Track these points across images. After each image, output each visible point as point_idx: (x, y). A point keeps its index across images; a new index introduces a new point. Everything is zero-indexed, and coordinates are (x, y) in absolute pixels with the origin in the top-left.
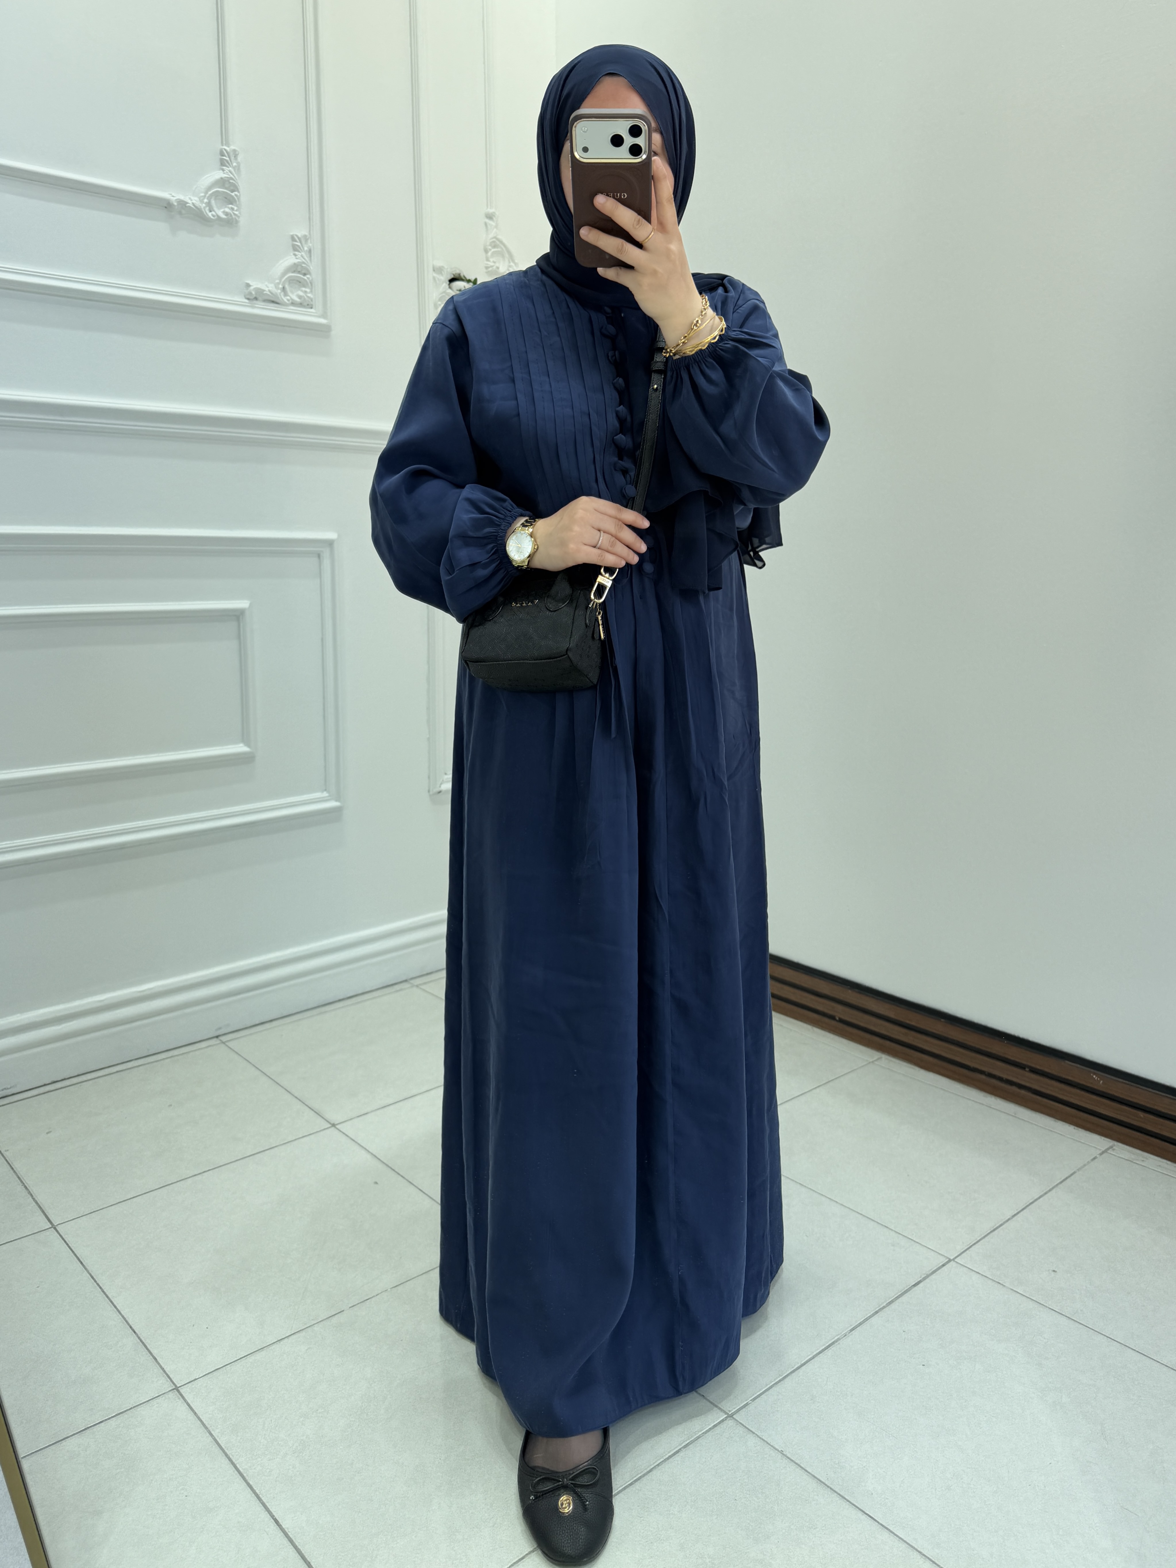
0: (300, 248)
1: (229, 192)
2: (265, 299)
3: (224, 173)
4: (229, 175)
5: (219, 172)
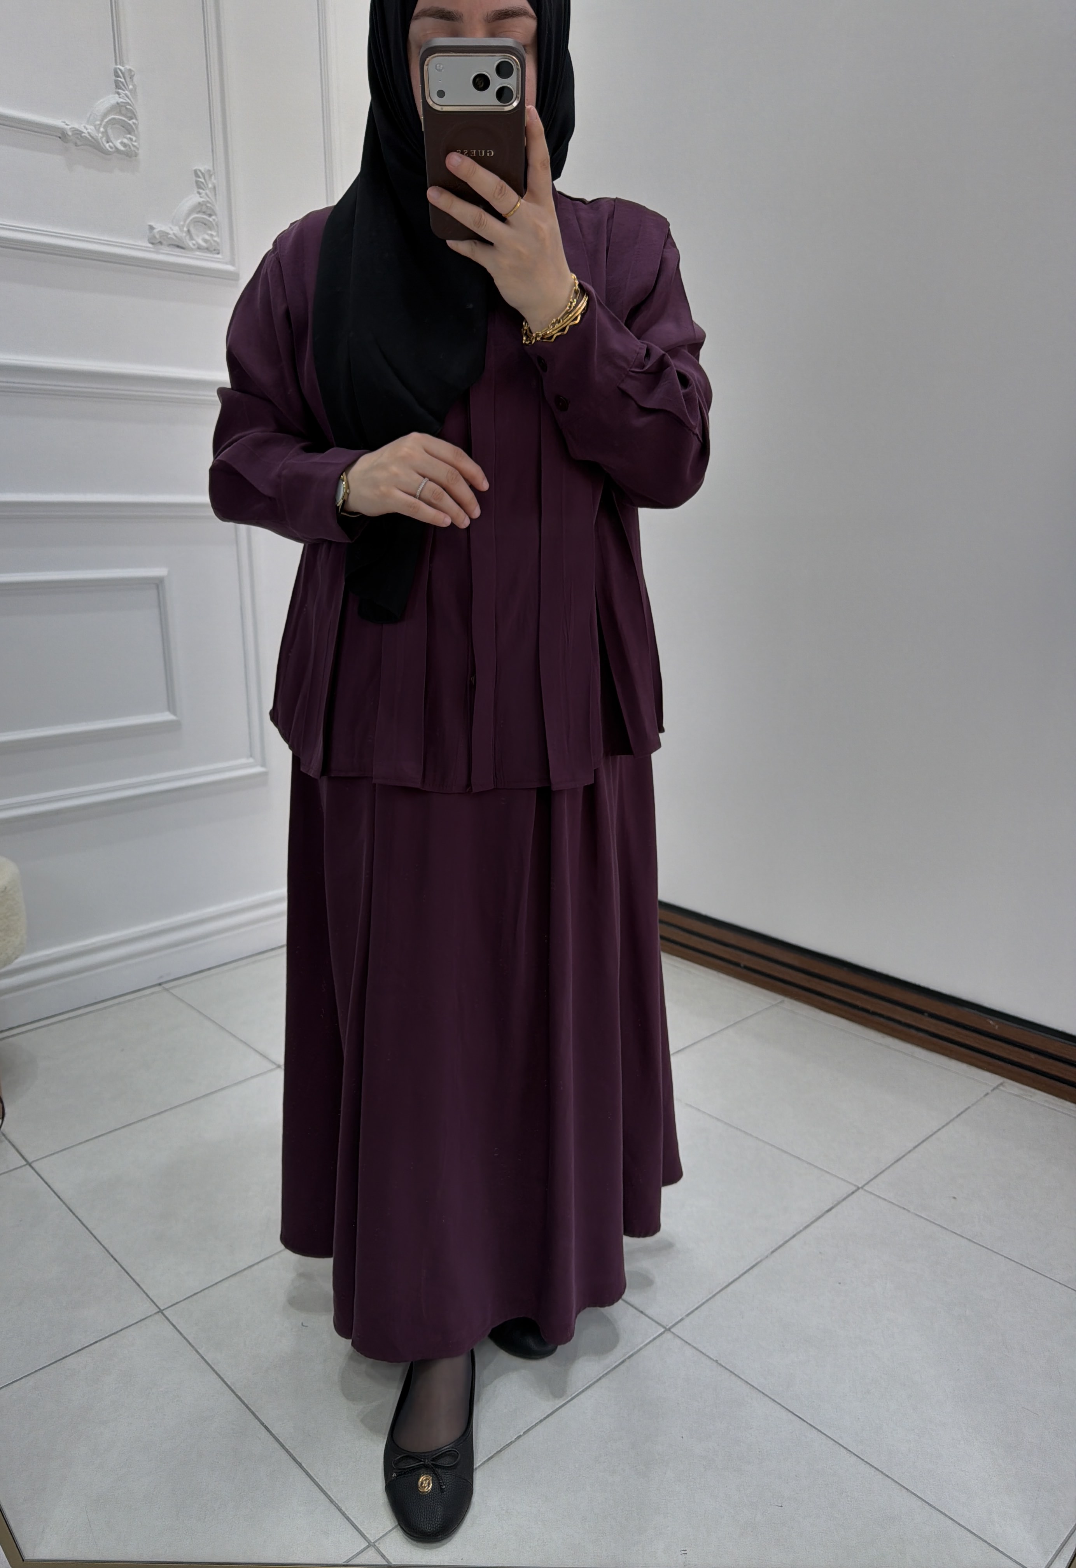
0: (205, 186)
1: (126, 119)
2: (170, 243)
3: (120, 97)
4: (125, 100)
5: (114, 95)
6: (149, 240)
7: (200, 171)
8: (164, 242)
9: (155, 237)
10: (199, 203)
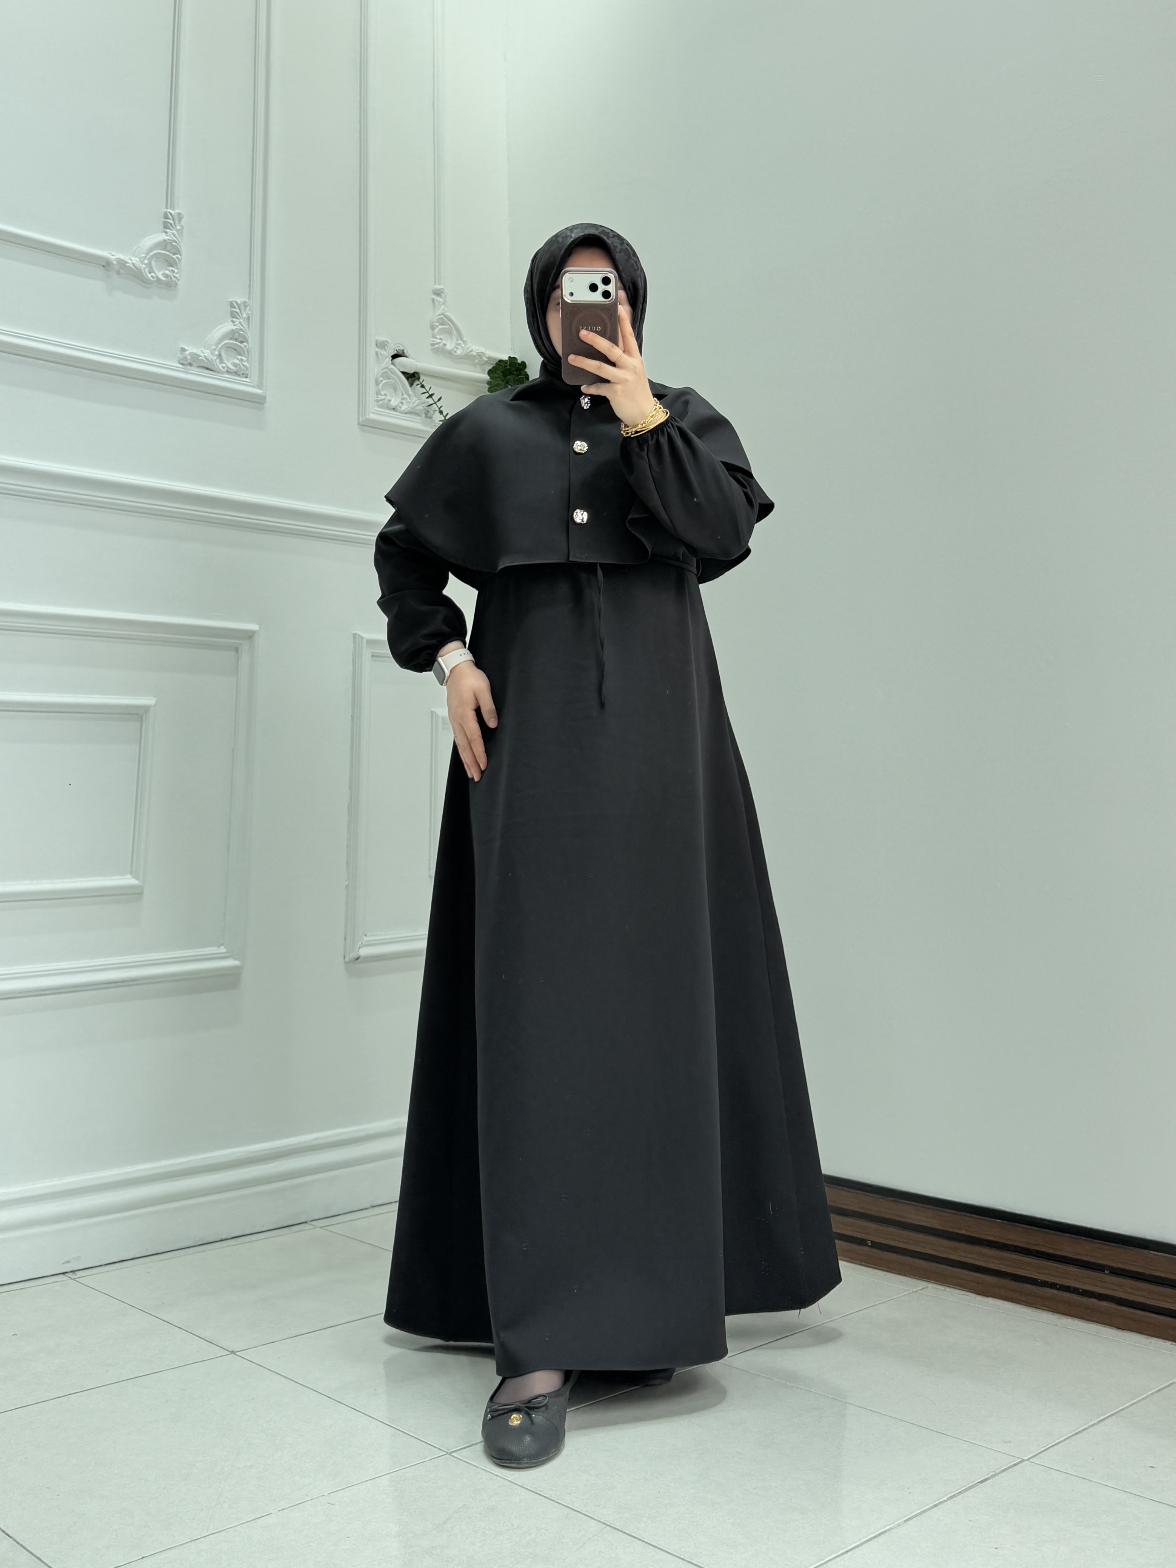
0: (238, 314)
1: (171, 255)
2: (201, 365)
3: (167, 236)
4: (172, 238)
5: (161, 234)
6: (179, 362)
7: (236, 302)
8: (195, 364)
9: (185, 358)
10: (232, 330)
